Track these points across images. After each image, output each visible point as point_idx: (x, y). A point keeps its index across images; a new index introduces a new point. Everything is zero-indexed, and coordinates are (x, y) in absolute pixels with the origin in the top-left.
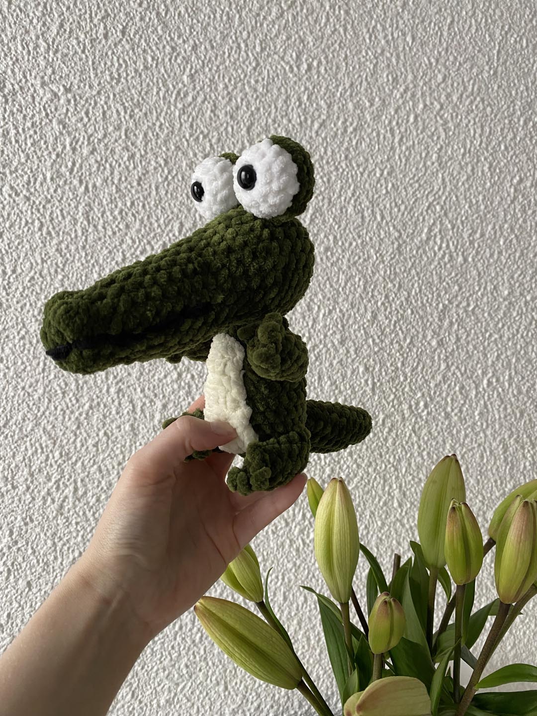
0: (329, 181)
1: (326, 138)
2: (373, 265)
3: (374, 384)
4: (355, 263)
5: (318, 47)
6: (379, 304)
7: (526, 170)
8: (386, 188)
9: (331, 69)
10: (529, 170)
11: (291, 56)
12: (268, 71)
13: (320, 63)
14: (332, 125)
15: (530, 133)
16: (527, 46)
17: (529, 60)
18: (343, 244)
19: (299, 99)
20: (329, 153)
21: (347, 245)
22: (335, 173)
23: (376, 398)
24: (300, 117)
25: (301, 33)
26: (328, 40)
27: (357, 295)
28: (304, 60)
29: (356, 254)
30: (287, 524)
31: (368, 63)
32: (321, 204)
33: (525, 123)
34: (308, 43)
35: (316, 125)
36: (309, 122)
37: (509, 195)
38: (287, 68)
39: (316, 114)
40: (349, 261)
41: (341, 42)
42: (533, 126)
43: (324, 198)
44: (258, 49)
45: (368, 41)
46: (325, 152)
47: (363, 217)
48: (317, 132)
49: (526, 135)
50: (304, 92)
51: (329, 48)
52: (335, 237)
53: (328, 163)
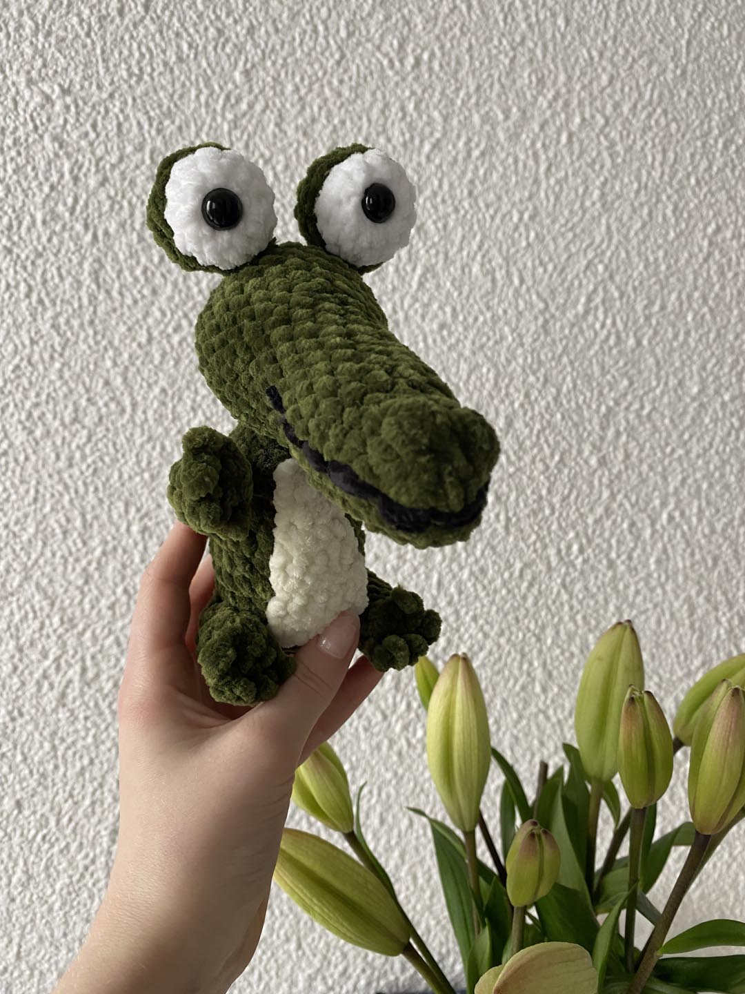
0: (445, 226)
1: (440, 166)
2: (508, 349)
3: (508, 519)
4: (482, 347)
5: (429, 32)
6: (516, 405)
7: (725, 214)
8: (527, 238)
9: (448, 64)
10: (730, 215)
11: (391, 45)
12: (358, 67)
13: (432, 55)
14: (450, 147)
15: (732, 161)
16: (730, 35)
17: (731, 55)
18: (465, 319)
19: (403, 108)
20: (446, 187)
21: (471, 320)
22: (453, 217)
23: (511, 539)
24: (403, 134)
25: (406, 11)
26: (444, 21)
27: (485, 393)
28: (409, 50)
29: (484, 334)
30: (385, 717)
31: (502, 57)
32: (433, 261)
33: (726, 147)
34: (416, 26)
35: (427, 147)
36: (417, 141)
37: (701, 250)
38: (385, 62)
39: (427, 130)
40: (473, 343)
41: (463, 25)
42: (737, 151)
43: (437, 253)
44: (343, 33)
45: (502, 24)
46: (440, 186)
47: (494, 281)
48: (428, 157)
49: (726, 165)
50: (409, 98)
51: (446, 34)
52: (454, 309)
53: (444, 201)
